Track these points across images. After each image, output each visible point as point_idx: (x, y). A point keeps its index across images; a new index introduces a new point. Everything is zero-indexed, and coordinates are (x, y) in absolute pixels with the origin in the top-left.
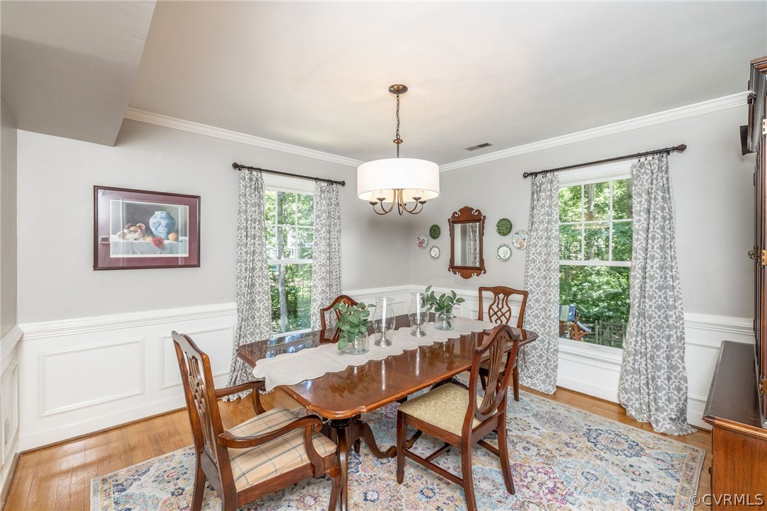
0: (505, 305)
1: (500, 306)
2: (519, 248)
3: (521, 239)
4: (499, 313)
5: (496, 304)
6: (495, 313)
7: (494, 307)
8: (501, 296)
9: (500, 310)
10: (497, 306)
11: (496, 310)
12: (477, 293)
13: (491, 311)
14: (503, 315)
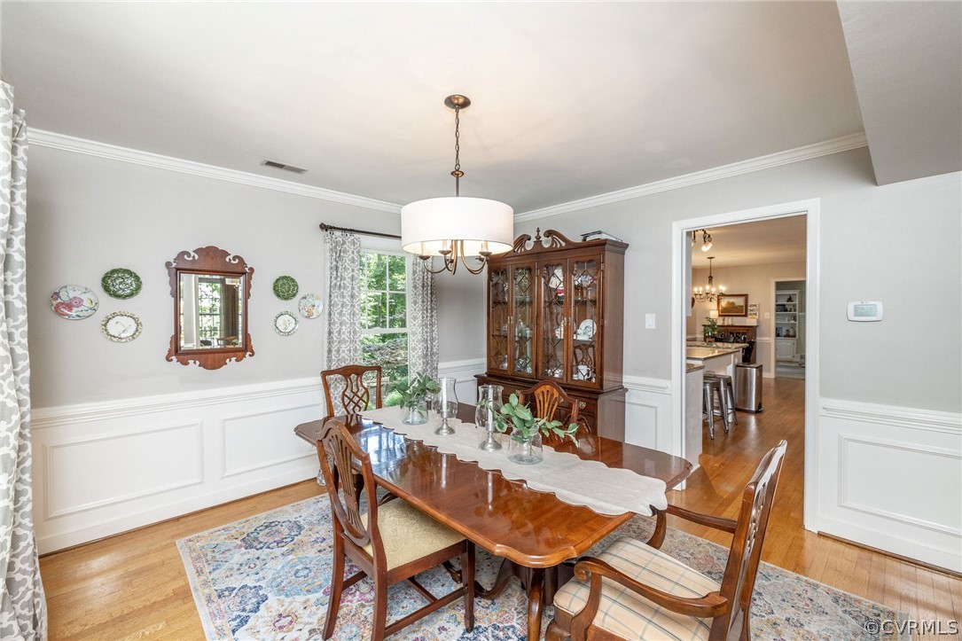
0: (360, 388)
1: (355, 390)
2: (308, 317)
3: (309, 305)
4: (356, 399)
5: (349, 390)
6: (351, 400)
7: (348, 393)
8: (353, 376)
9: (355, 394)
10: (352, 391)
11: (352, 395)
12: (319, 380)
13: (346, 400)
14: (361, 399)
